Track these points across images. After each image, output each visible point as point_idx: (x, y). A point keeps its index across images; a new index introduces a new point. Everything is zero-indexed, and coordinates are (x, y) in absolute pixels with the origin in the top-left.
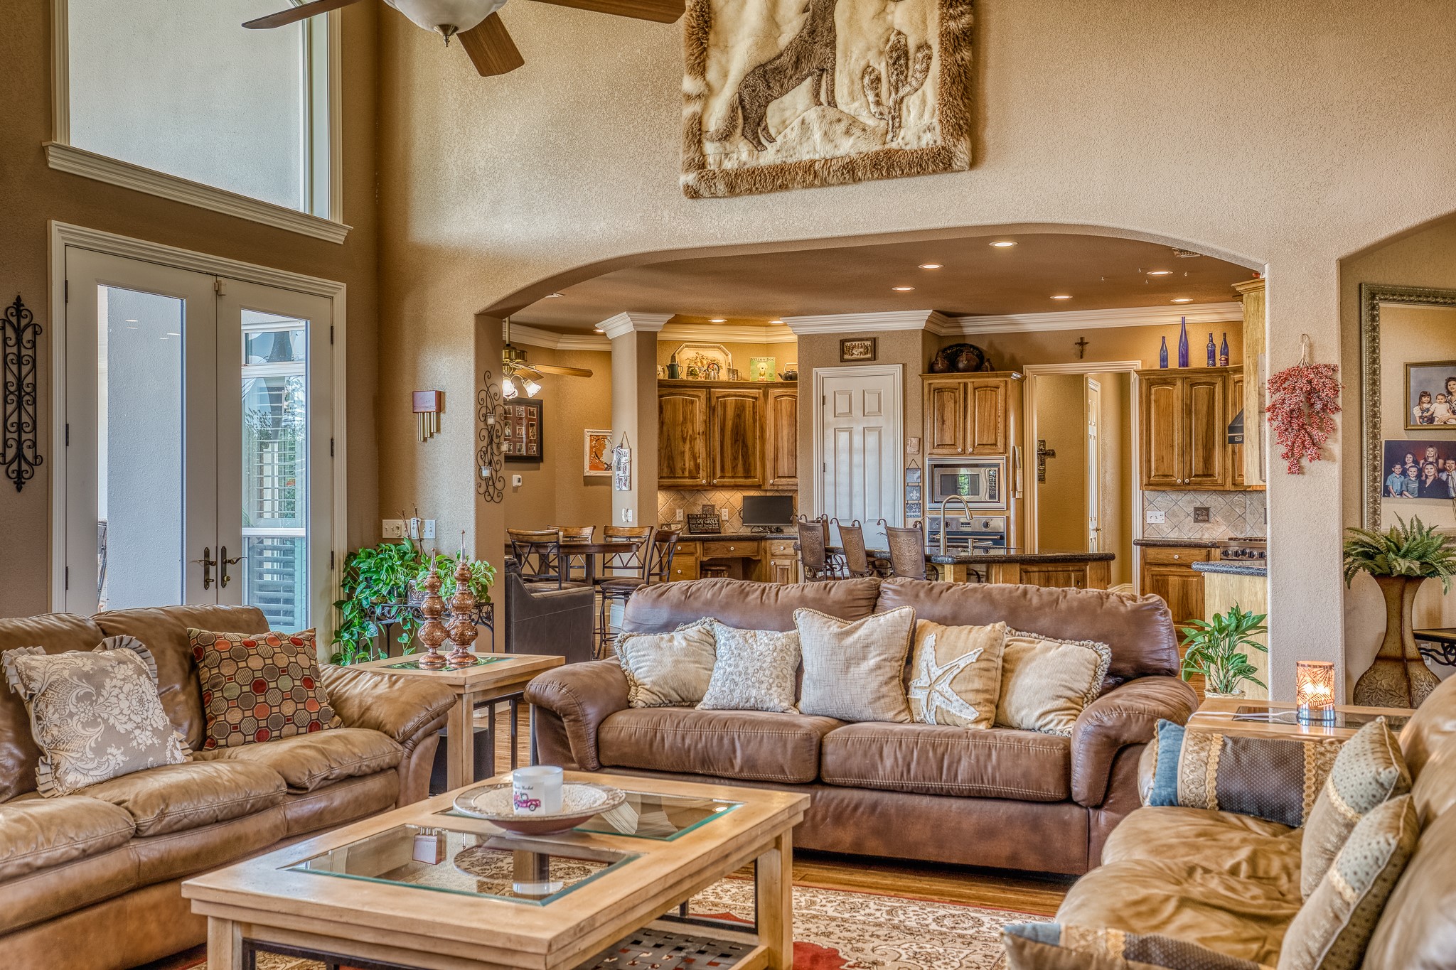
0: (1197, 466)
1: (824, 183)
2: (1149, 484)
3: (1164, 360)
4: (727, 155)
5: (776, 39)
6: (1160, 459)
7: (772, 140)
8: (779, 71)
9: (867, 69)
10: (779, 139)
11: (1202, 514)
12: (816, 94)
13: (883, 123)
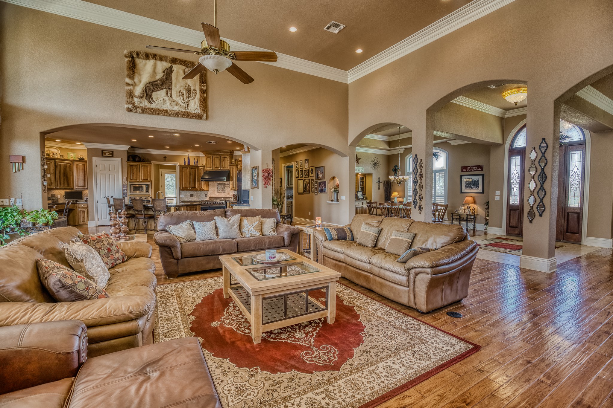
0: (192, 185)
1: (170, 116)
2: (182, 189)
3: (185, 163)
4: (141, 103)
5: (155, 77)
6: (185, 184)
7: (154, 102)
8: (157, 85)
9: (180, 92)
10: (156, 102)
11: (192, 195)
12: (167, 94)
13: (185, 105)
